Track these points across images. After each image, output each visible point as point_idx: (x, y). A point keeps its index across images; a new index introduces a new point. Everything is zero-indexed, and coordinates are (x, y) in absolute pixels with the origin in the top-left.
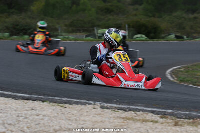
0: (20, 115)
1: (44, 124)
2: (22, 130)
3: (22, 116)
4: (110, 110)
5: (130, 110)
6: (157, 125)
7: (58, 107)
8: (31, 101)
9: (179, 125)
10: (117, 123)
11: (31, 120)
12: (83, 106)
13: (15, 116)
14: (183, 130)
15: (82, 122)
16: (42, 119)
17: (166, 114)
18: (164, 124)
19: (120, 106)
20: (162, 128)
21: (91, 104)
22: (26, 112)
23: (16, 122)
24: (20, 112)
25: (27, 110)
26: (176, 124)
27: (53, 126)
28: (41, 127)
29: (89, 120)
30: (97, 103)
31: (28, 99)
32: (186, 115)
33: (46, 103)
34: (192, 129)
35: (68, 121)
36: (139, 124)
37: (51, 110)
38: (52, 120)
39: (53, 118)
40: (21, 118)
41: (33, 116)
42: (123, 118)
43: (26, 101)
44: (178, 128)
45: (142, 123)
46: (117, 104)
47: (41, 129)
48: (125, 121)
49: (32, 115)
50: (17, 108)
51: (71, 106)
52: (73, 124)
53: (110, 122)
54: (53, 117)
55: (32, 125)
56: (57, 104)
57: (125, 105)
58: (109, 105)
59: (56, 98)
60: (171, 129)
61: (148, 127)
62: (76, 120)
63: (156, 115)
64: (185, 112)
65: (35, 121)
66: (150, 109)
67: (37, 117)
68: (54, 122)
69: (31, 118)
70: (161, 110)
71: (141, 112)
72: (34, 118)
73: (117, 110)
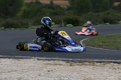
1: (4, 69)
4: (42, 61)
5: (52, 60)
6: (61, 66)
7: (16, 61)
8: (3, 59)
10: (41, 66)
12: (28, 60)
14: (73, 68)
15: (23, 67)
16: (4, 67)
17: (69, 61)
19: (47, 58)
20: (63, 68)
21: (33, 58)
26: (71, 65)
27: (8, 70)
29: (28, 66)
30: (35, 57)
33: (10, 59)
35: (16, 67)
36: (52, 66)
38: (8, 67)
44: (71, 67)
47: (1, 71)
48: (46, 65)
51: (22, 60)
52: (18, 68)
54: (10, 65)
57: (49, 58)
58: (42, 58)
59: (16, 56)
60: (68, 68)
61: (56, 68)
62: (21, 66)
64: (78, 60)
66: (61, 59)
70: (66, 59)
71: (57, 61)
73: (45, 61)
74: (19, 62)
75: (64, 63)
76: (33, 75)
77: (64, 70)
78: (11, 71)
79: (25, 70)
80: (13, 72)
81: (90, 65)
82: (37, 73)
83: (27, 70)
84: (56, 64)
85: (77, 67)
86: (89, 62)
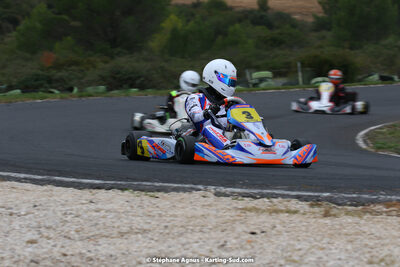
0: (69, 212)
1: (104, 224)
2: (65, 237)
3: (71, 214)
4: (230, 198)
5: (263, 196)
6: (294, 217)
8: (103, 191)
9: (330, 216)
10: (228, 217)
11: (85, 220)
12: (186, 195)
13: (59, 214)
14: (335, 223)
15: (168, 219)
16: (104, 217)
17: (319, 201)
19: (247, 191)
20: (301, 222)
21: (200, 190)
22: (79, 206)
23: (60, 224)
24: (69, 208)
25: (83, 204)
26: (326, 215)
27: (118, 227)
28: (98, 229)
29: (183, 215)
30: (209, 187)
31: (99, 187)
32: (352, 199)
33: (126, 192)
34: (350, 220)
35: (145, 218)
36: (263, 217)
39: (123, 215)
40: (69, 218)
41: (89, 213)
42: (242, 209)
44: (327, 221)
45: (270, 213)
46: (241, 188)
47: (97, 233)
49: (86, 212)
50: (67, 201)
51: (166, 195)
52: (153, 223)
53: (216, 217)
54: (123, 213)
57: (255, 188)
58: (229, 190)
59: (144, 183)
60: (316, 222)
61: (278, 222)
62: (160, 215)
63: (303, 203)
64: (350, 196)
65: (91, 221)
66: (294, 193)
67: (95, 214)
68: (122, 222)
69: (85, 216)
71: (280, 199)
72: (90, 216)
73: (240, 198)
74: (154, 201)
75: (304, 206)
76: (200, 247)
77: (304, 229)
78: (128, 233)
79: (176, 230)
80: (133, 236)
81: (388, 214)
82: (212, 238)
83: (182, 230)
84: (277, 211)
85: (347, 221)
86: (388, 204)
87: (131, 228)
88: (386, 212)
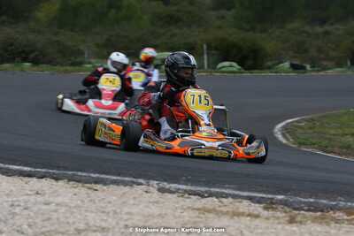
0: (16, 204)
1: (58, 219)
2: (18, 231)
3: (19, 206)
4: (175, 195)
5: (211, 195)
6: (257, 221)
7: (82, 190)
8: (35, 179)
9: (296, 222)
10: (187, 219)
11: (35, 213)
12: (127, 189)
13: (6, 205)
14: (303, 230)
15: (125, 217)
16: (55, 211)
17: (273, 203)
18: (271, 221)
19: (193, 188)
20: (267, 228)
21: (141, 184)
22: (26, 197)
23: (9, 217)
24: (15, 199)
25: (28, 195)
26: (292, 221)
27: (74, 223)
28: (52, 225)
29: (138, 213)
30: (151, 182)
31: (30, 175)
32: (309, 204)
33: (61, 183)
34: (319, 229)
35: (100, 214)
36: (225, 221)
37: (70, 195)
38: (72, 213)
39: (75, 210)
40: (17, 210)
41: (38, 206)
42: (198, 209)
43: (26, 179)
44: (294, 228)
45: (232, 218)
46: (186, 185)
47: (53, 228)
48: (202, 216)
49: (36, 203)
50: (11, 191)
52: (110, 220)
53: (176, 218)
54: (74, 207)
55: (37, 221)
56: (80, 184)
57: (201, 186)
58: (173, 186)
59: (80, 173)
60: (283, 228)
61: (243, 226)
62: (115, 212)
63: (257, 205)
64: (306, 200)
65: (43, 214)
66: (246, 194)
67: (45, 207)
68: (75, 217)
69: (35, 209)
70: (264, 196)
71: (230, 199)
72: (40, 209)
73: (186, 195)
74: (92, 193)
75: (257, 208)
78: (86, 230)
81: (350, 222)
87: (87, 224)
88: (347, 220)
